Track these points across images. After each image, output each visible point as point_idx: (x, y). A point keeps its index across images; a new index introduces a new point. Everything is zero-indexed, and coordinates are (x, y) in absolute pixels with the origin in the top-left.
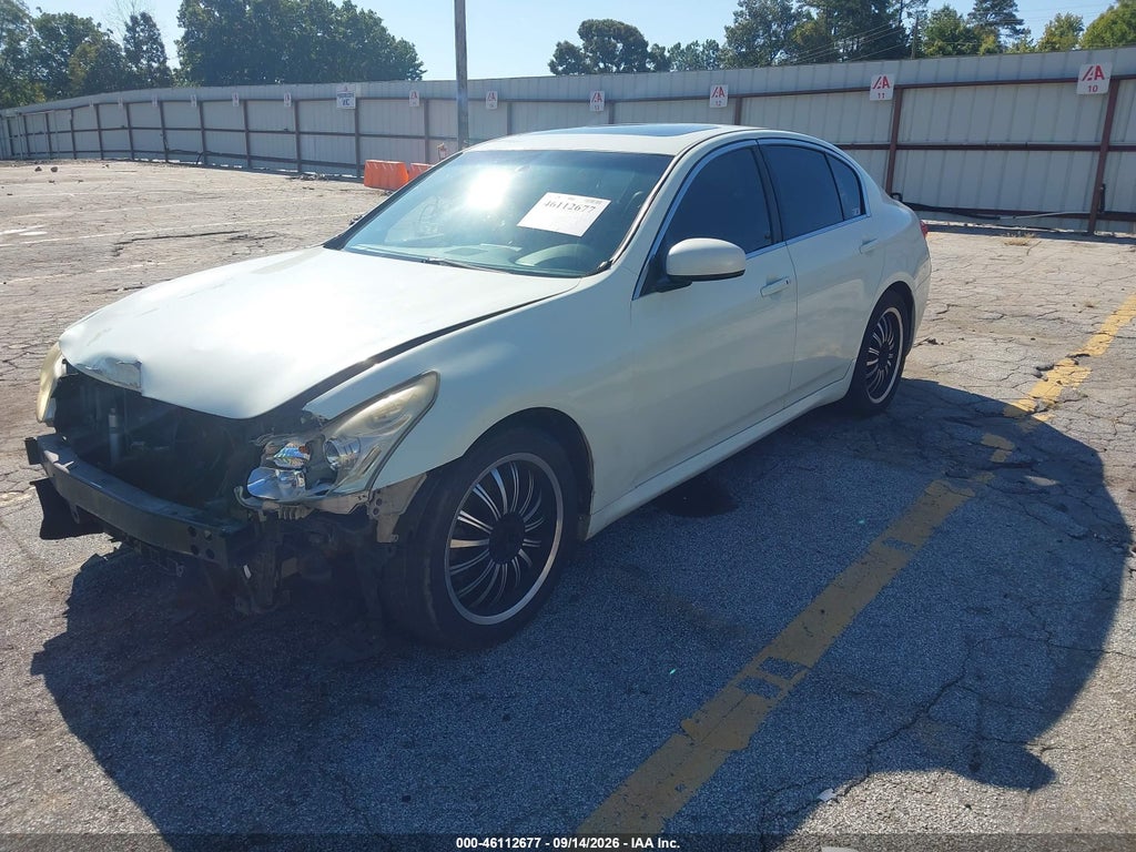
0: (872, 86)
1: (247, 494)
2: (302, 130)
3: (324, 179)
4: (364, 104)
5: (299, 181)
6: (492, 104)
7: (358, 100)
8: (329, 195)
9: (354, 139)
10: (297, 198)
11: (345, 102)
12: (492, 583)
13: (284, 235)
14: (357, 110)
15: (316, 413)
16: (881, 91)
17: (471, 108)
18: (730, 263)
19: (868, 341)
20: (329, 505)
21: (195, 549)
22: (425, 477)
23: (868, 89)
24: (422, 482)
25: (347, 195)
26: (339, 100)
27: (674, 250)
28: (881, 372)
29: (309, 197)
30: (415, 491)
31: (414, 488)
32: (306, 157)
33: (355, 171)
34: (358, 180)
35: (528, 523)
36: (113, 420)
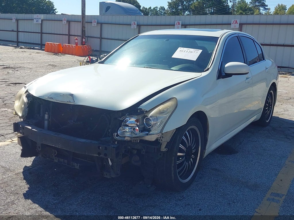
0: (232, 23)
1: (117, 135)
2: (19, 30)
3: (28, 48)
4: (44, 22)
5: (19, 49)
6: (94, 24)
7: (42, 20)
8: (33, 54)
9: (40, 34)
10: (21, 55)
11: (37, 21)
12: (184, 169)
13: (24, 67)
14: (42, 24)
15: (143, 109)
16: (235, 25)
17: (86, 25)
18: (245, 70)
19: (266, 102)
20: (148, 138)
21: (99, 154)
22: (175, 130)
23: (230, 24)
24: (174, 131)
25: (40, 54)
26: (35, 20)
27: (226, 66)
28: (268, 112)
29: (25, 54)
30: (172, 135)
31: (172, 133)
32: (20, 40)
33: (40, 46)
34: (41, 49)
35: (193, 150)
36: (46, 116)
